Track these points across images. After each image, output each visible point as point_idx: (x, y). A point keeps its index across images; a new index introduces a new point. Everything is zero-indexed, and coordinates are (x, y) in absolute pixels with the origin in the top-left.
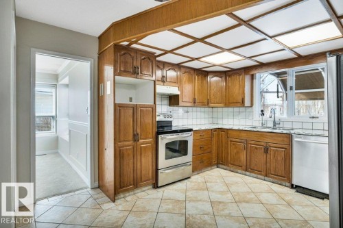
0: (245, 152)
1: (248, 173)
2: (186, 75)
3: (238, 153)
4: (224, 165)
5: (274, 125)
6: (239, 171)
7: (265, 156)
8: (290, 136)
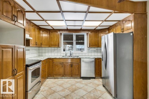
0: (62, 68)
1: (63, 77)
2: (33, 27)
3: (59, 69)
4: (51, 76)
5: (70, 55)
6: (59, 78)
7: (71, 68)
8: (80, 59)
